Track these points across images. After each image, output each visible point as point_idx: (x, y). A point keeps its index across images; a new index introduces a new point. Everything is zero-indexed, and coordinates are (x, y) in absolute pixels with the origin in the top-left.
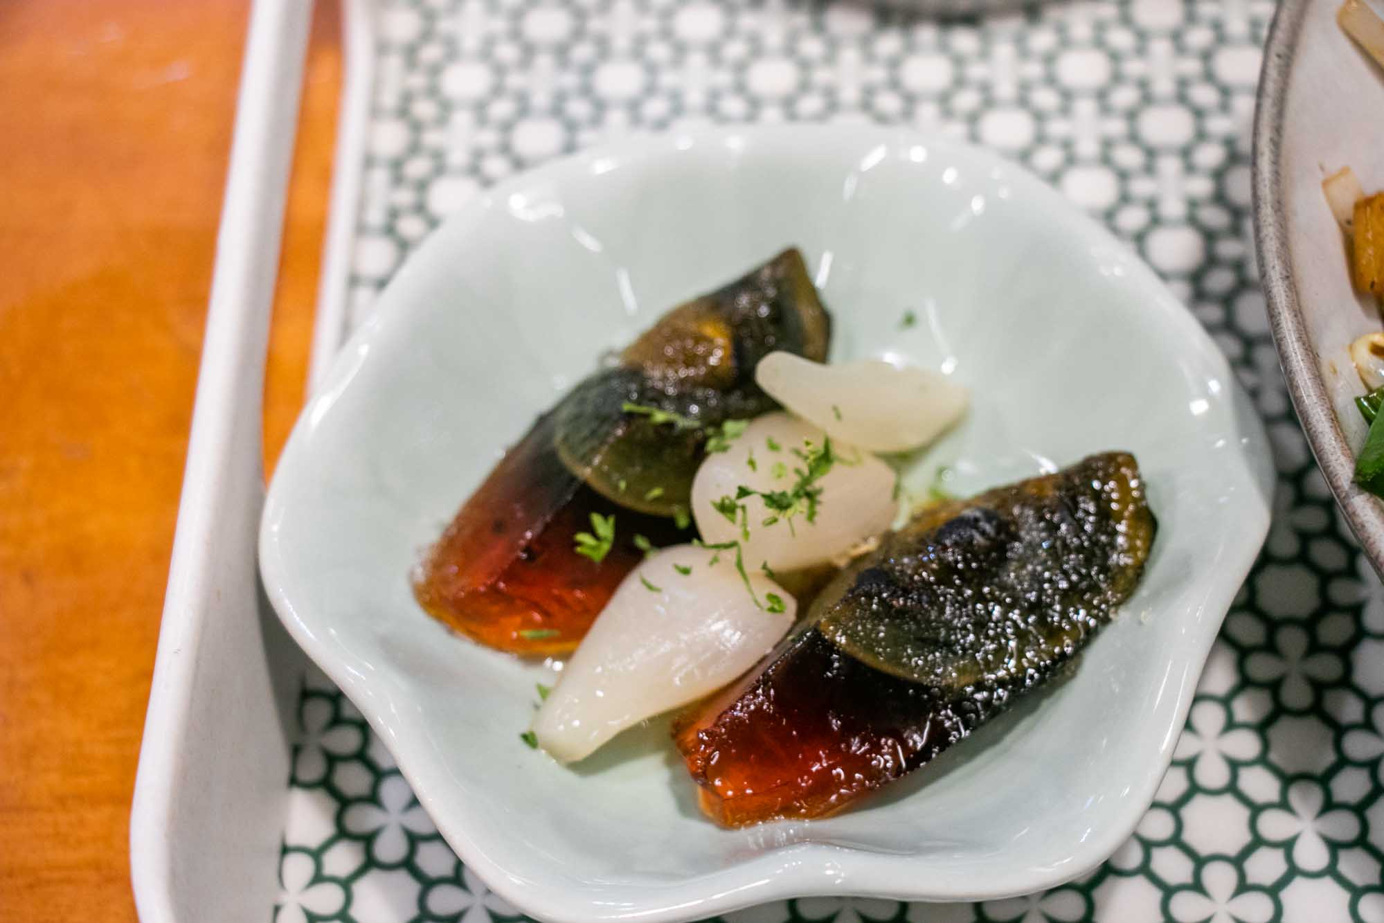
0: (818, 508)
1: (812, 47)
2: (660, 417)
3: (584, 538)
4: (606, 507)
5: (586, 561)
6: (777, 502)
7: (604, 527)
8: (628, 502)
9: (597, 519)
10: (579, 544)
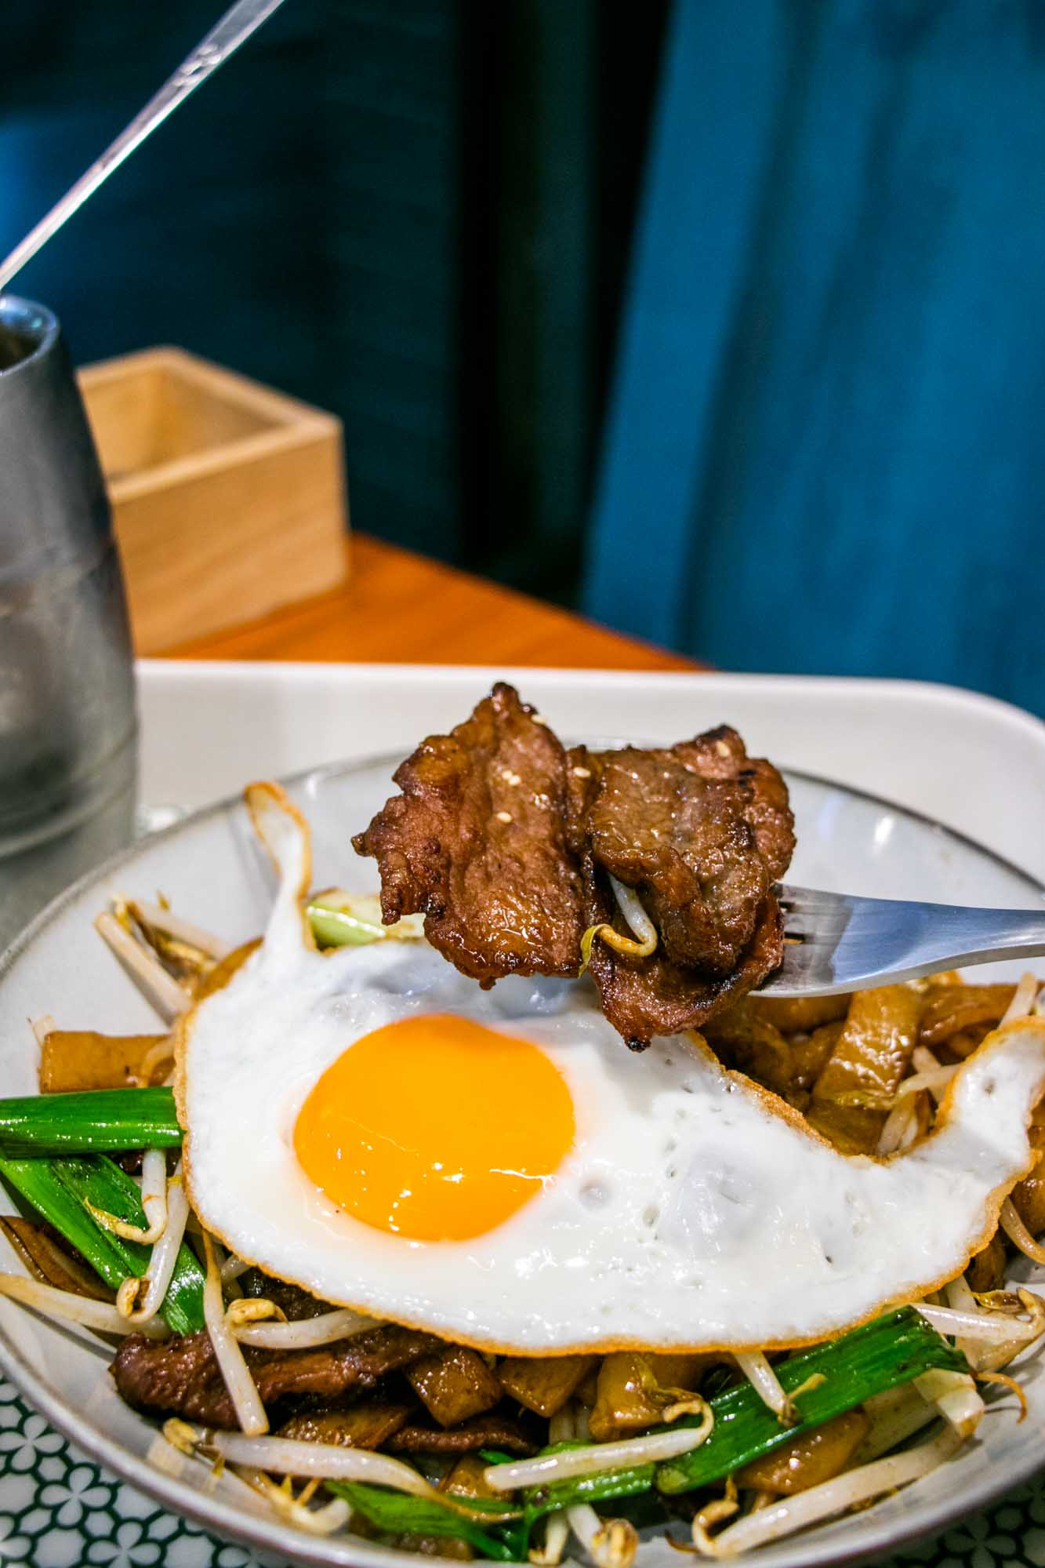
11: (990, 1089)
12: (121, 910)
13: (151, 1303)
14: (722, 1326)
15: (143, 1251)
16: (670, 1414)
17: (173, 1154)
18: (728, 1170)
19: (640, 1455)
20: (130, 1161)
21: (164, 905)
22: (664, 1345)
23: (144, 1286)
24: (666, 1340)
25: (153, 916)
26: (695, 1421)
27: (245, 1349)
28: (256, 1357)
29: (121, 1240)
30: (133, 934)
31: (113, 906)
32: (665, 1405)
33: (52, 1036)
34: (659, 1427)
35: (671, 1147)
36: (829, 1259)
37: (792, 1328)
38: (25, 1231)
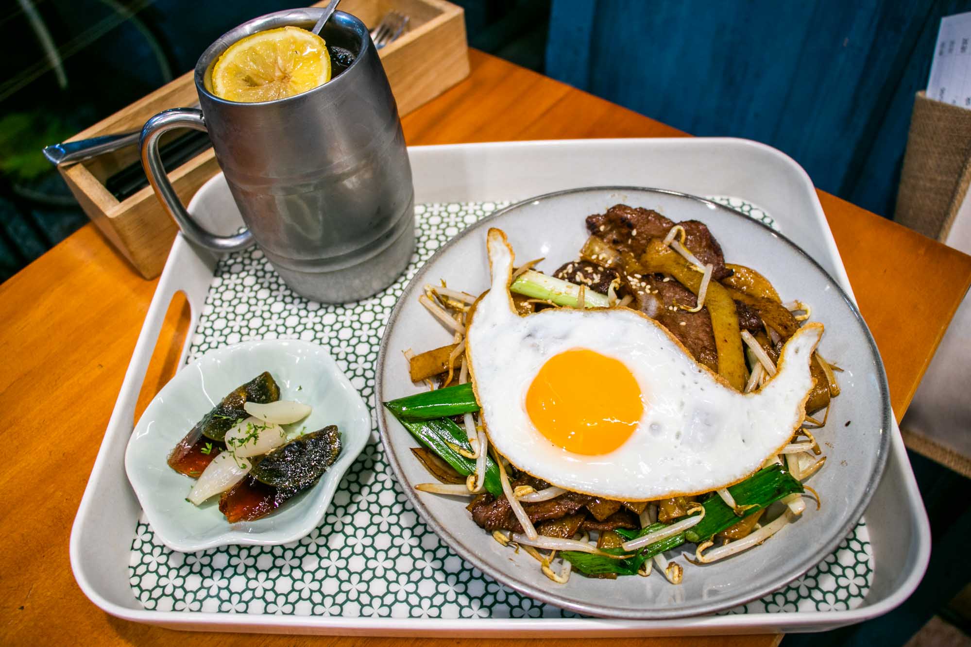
0: (257, 441)
1: (303, 313)
2: (225, 418)
3: (203, 449)
4: (210, 441)
5: (205, 455)
6: (242, 441)
7: (209, 446)
8: (217, 439)
9: (207, 444)
10: (202, 450)
11: (797, 352)
12: (429, 293)
13: (480, 483)
14: (711, 481)
15: (473, 461)
16: (690, 512)
17: (477, 414)
18: (707, 414)
19: (679, 530)
20: (459, 419)
21: (444, 284)
22: (691, 492)
23: (477, 477)
24: (691, 490)
25: (441, 291)
26: (697, 513)
27: (522, 503)
28: (526, 505)
29: (463, 457)
30: (435, 302)
31: (426, 292)
32: (688, 509)
33: (412, 359)
34: (686, 517)
35: (682, 404)
36: (743, 441)
37: (735, 477)
38: (422, 454)
